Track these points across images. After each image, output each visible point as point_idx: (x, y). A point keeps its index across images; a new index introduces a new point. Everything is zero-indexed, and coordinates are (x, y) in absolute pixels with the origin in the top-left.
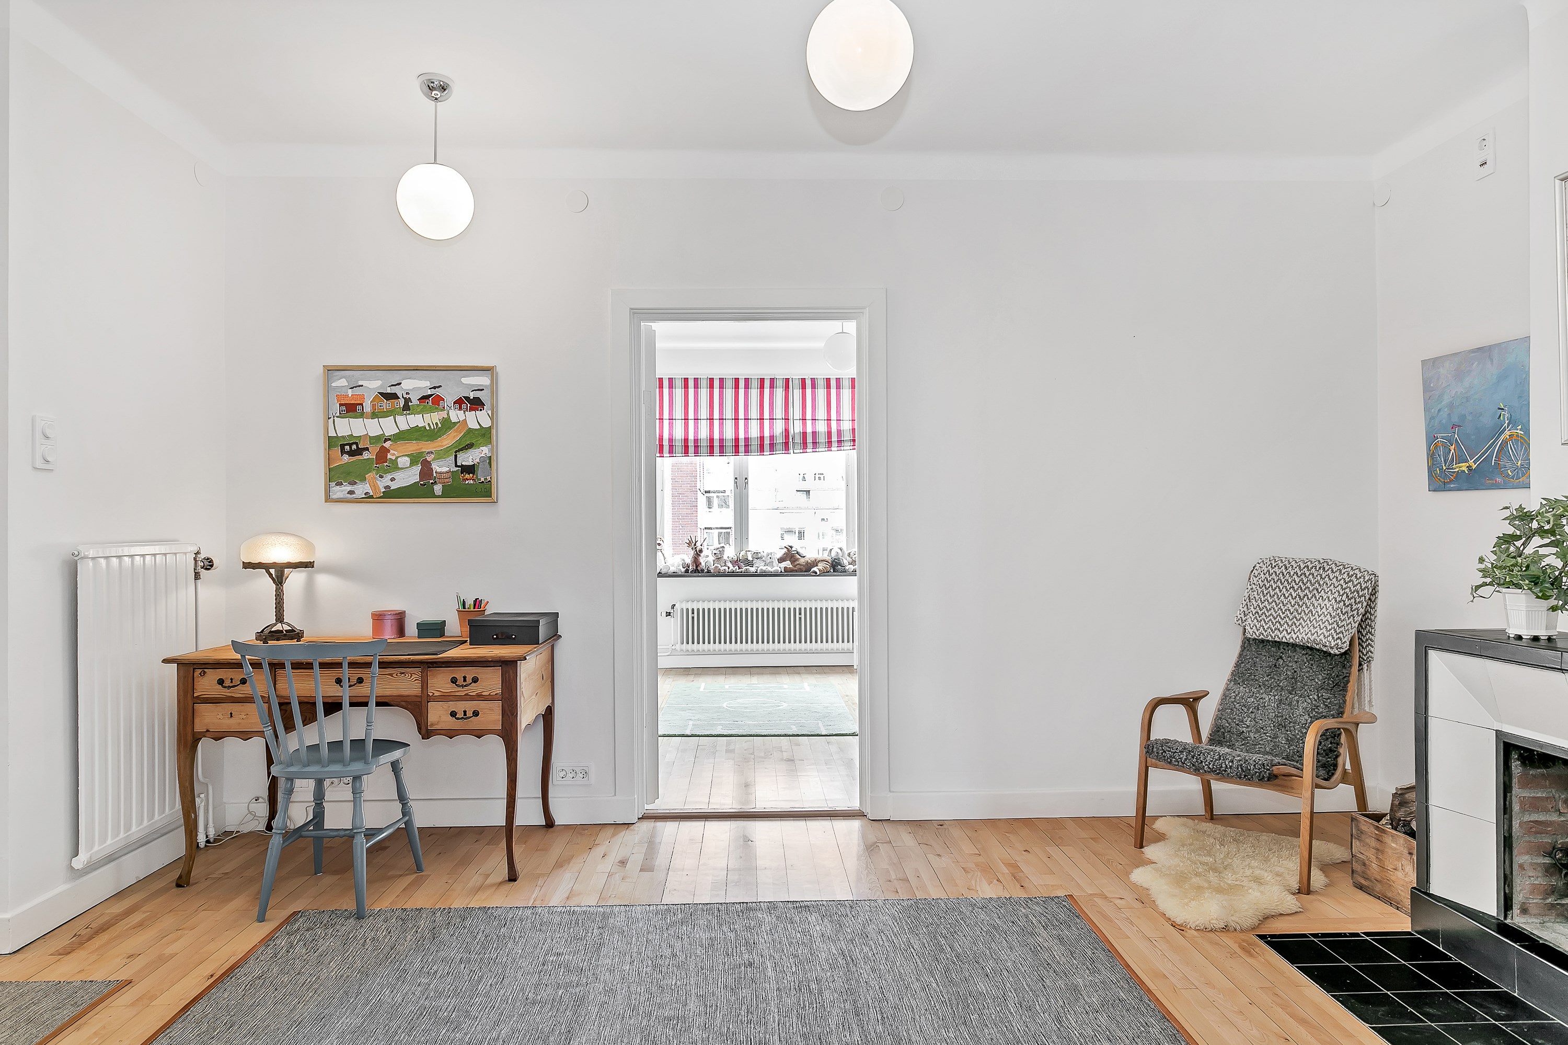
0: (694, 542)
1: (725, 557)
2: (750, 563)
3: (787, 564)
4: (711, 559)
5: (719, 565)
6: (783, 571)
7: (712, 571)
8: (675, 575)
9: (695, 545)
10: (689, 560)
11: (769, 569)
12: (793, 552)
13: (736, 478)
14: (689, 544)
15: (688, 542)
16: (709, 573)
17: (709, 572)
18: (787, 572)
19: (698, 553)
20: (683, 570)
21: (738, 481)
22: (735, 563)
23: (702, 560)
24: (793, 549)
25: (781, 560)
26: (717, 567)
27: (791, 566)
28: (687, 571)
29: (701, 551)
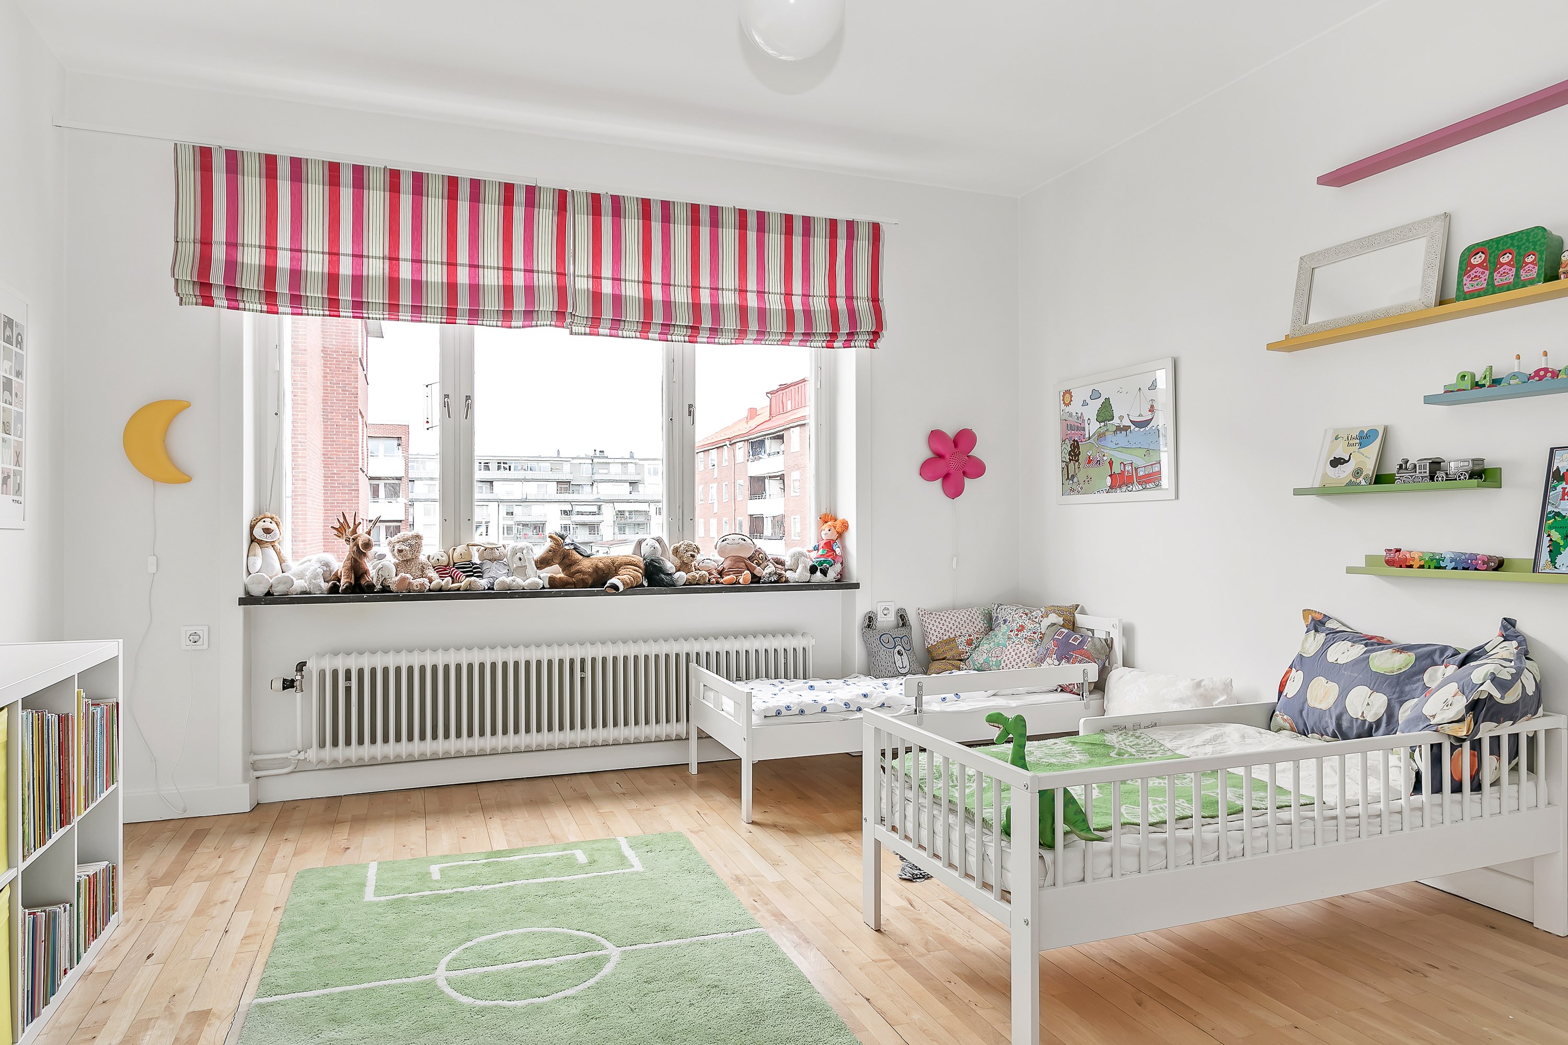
0: (352, 525)
1: (422, 558)
2: (473, 570)
3: (555, 571)
4: (390, 561)
5: (408, 576)
6: (547, 585)
7: (393, 587)
8: (306, 598)
9: (354, 532)
10: (339, 564)
11: (519, 581)
12: (567, 547)
13: (447, 396)
14: (340, 530)
15: (337, 525)
16: (385, 593)
17: (385, 589)
18: (556, 588)
19: (360, 551)
20: (325, 586)
21: (450, 401)
22: (442, 570)
23: (370, 566)
24: (567, 541)
25: (542, 563)
26: (403, 579)
27: (562, 575)
28: (334, 589)
29: (368, 545)
